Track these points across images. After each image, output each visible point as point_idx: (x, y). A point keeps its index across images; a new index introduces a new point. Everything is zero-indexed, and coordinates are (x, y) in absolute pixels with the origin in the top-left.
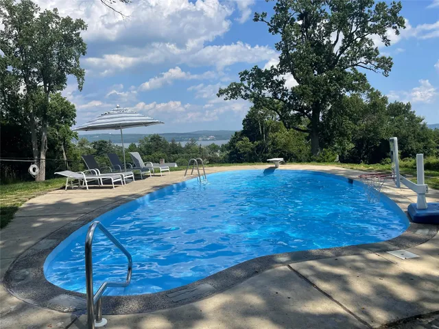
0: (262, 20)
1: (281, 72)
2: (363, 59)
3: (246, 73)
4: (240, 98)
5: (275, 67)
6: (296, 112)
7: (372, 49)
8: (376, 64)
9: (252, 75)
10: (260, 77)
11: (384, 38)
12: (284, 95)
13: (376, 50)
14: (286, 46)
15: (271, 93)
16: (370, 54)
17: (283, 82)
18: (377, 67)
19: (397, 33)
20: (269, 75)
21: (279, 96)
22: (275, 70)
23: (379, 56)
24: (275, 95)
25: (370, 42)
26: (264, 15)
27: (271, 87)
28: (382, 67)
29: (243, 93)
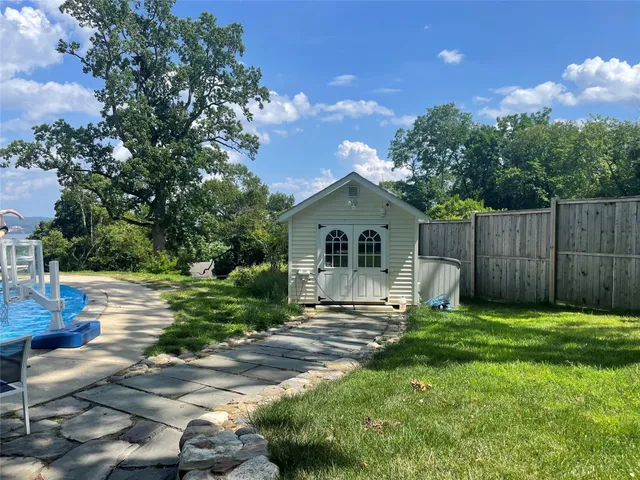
0: (72, 53)
1: (105, 134)
2: (222, 134)
3: (45, 128)
4: (34, 167)
5: (95, 126)
6: (130, 196)
7: (233, 122)
8: (239, 142)
9: (55, 133)
10: (70, 137)
11: (246, 111)
12: (111, 169)
13: (239, 124)
14: (112, 98)
15: (90, 164)
16: (231, 129)
17: (109, 149)
18: (241, 147)
19: (261, 106)
20: (86, 136)
21: (104, 169)
22: (95, 130)
23: (243, 133)
24: (97, 169)
25: (231, 113)
26: (76, 45)
27: (90, 154)
28: (247, 147)
29: (42, 159)
